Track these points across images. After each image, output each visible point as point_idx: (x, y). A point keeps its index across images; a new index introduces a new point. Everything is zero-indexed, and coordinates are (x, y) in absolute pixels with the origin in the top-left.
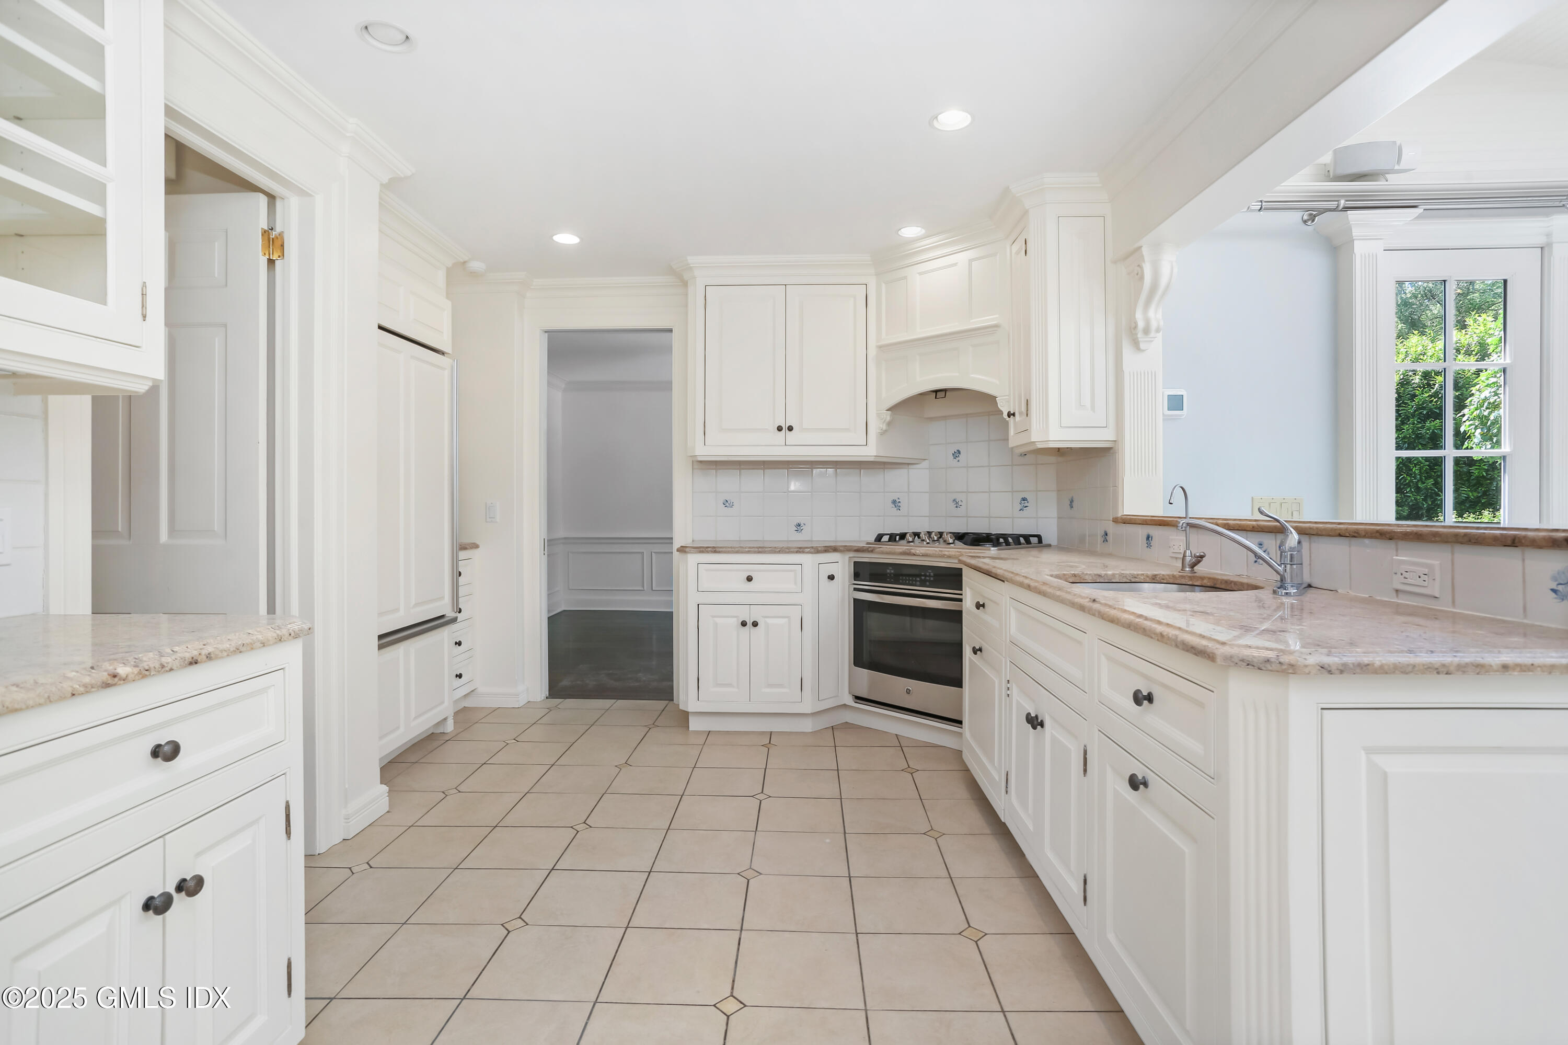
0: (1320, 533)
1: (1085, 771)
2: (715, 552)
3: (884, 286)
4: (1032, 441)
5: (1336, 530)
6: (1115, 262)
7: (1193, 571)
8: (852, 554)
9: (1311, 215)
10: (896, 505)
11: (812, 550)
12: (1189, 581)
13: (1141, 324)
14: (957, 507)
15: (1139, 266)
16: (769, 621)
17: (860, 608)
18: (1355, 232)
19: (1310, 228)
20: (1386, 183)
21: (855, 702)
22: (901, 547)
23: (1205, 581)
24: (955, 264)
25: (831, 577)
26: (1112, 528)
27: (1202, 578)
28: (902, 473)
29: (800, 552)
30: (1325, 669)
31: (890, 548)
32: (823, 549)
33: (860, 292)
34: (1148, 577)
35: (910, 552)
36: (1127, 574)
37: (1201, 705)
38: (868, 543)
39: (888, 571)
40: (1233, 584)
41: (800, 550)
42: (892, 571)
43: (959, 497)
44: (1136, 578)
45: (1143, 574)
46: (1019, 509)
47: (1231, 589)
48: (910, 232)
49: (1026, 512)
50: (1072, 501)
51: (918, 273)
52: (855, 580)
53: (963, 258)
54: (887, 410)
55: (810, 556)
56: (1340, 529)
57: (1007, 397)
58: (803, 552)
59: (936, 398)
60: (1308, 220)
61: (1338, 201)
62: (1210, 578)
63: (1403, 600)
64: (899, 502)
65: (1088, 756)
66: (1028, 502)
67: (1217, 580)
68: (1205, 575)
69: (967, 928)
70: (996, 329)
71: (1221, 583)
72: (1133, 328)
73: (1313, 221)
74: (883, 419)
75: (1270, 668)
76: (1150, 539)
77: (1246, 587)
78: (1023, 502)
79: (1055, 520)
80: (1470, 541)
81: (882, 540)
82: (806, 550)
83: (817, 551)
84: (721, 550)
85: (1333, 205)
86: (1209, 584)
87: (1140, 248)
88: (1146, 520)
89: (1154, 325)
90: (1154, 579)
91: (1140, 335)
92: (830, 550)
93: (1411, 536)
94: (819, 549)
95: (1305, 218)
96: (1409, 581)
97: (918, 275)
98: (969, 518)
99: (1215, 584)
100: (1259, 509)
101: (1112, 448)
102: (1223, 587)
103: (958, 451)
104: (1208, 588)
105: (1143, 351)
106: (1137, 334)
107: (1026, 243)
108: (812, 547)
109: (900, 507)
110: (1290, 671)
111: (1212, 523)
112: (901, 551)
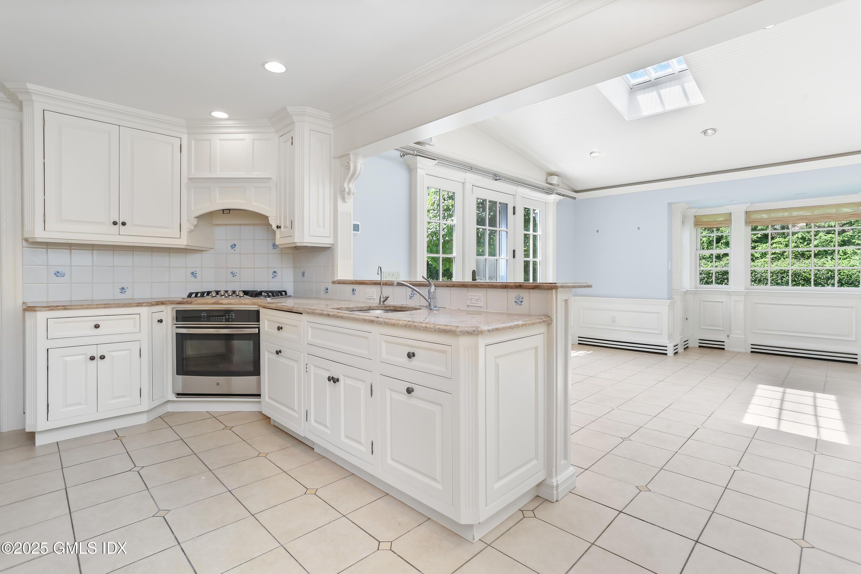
0: (439, 286)
1: (372, 395)
2: (65, 309)
3: (193, 141)
4: (295, 242)
5: (446, 284)
6: (334, 158)
7: (384, 304)
8: (173, 306)
9: (403, 154)
10: (194, 275)
11: (148, 304)
12: (384, 308)
13: (347, 190)
14: (233, 276)
15: (347, 162)
16: (113, 353)
17: (181, 339)
18: (418, 165)
19: (402, 159)
20: (425, 148)
21: (177, 398)
22: (208, 299)
23: (391, 308)
24: (244, 140)
25: (160, 321)
26: (330, 286)
27: (390, 306)
28: (198, 256)
29: (139, 306)
30: (489, 331)
31: (203, 301)
32: (155, 303)
33: (177, 142)
34: (367, 307)
35: (219, 303)
36: (359, 307)
37: (445, 352)
38: (183, 299)
39: (202, 314)
40: (404, 308)
41: (139, 305)
42: (205, 315)
43: (235, 271)
44: (362, 308)
45: (365, 306)
46: (272, 277)
47: (403, 310)
48: (217, 114)
49: (276, 279)
50: (303, 273)
51: (219, 139)
52: (176, 322)
53: (248, 137)
54: (194, 218)
55: (146, 308)
56: (447, 284)
57: (275, 217)
58: (142, 306)
59: (223, 213)
60: (402, 156)
61: (414, 151)
62: (393, 306)
63: (470, 309)
64: (196, 273)
65: (373, 388)
66: (277, 274)
67: (397, 307)
68: (391, 305)
69: (307, 490)
70: (269, 180)
71: (398, 308)
72: (342, 191)
73: (404, 157)
74: (192, 222)
75: (475, 333)
76: (354, 291)
77: (410, 309)
78: (274, 273)
79: (292, 283)
80: (493, 287)
81: (192, 297)
82: (144, 304)
83: (151, 304)
84: (69, 307)
85: (412, 152)
86: (393, 309)
87: (350, 154)
88: (352, 282)
89: (352, 191)
90: (370, 308)
91: (346, 195)
92: (160, 304)
93: (474, 286)
94: (153, 303)
95: (401, 155)
96: (472, 302)
97: (218, 140)
98: (241, 283)
99: (396, 309)
100: (423, 276)
101: (331, 247)
102: (399, 309)
103: (234, 244)
104: (392, 311)
105: (346, 202)
106: (345, 194)
107: (292, 139)
108: (148, 302)
109: (196, 276)
110: (481, 333)
111: (406, 283)
112: (212, 302)
